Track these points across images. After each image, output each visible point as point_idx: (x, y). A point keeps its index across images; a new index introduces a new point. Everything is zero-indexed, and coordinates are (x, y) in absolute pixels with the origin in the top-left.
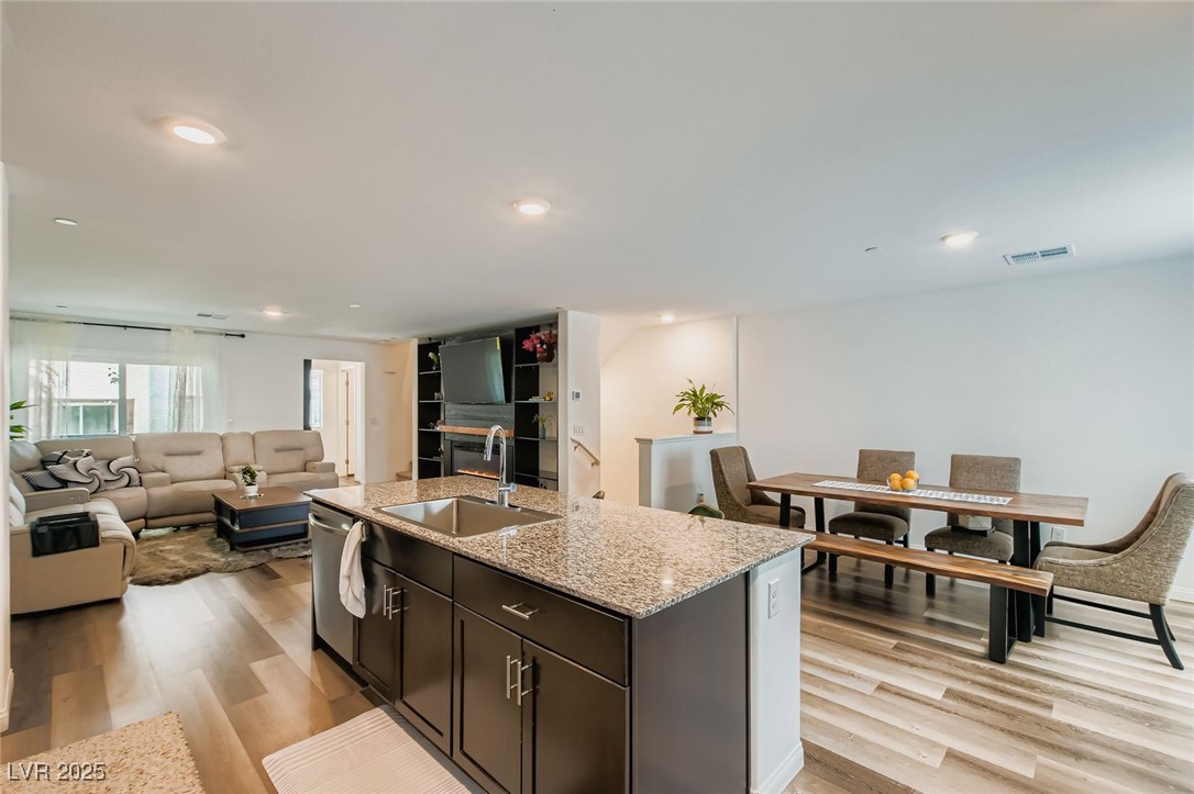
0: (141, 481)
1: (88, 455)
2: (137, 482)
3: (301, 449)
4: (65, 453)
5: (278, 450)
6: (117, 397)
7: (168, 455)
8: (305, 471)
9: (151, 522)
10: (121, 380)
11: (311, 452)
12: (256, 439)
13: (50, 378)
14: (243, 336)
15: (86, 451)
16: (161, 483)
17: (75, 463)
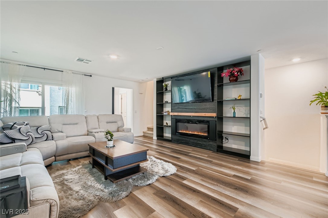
0: (52, 138)
1: (27, 124)
2: (51, 138)
3: (116, 122)
4: (15, 124)
5: (107, 123)
6: (41, 106)
7: (64, 124)
8: (118, 131)
9: (58, 158)
10: (43, 95)
11: (120, 124)
12: (99, 118)
13: (11, 89)
14: (91, 76)
15: (26, 123)
16: (62, 138)
17: (20, 129)
